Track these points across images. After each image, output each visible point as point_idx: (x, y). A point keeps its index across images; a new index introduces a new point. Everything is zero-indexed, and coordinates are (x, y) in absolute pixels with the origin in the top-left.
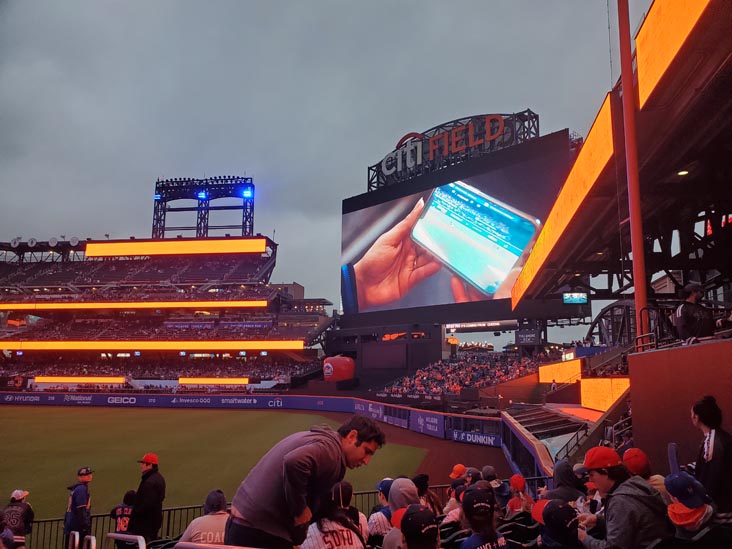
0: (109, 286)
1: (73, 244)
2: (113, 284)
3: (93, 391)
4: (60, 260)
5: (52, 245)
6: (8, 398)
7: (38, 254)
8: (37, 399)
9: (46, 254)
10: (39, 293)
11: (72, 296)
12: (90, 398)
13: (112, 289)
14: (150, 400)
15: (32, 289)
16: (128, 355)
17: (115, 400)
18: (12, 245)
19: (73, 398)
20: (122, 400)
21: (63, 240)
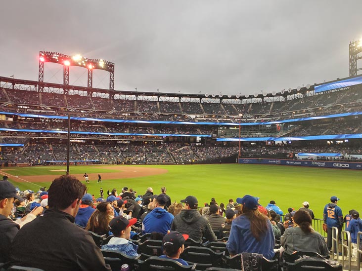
0: (328, 106)
1: (308, 88)
2: (330, 105)
3: (325, 160)
4: (302, 97)
5: (298, 90)
6: (288, 162)
7: (293, 96)
8: (300, 163)
9: (296, 95)
10: (295, 114)
11: (310, 113)
12: (324, 164)
13: (329, 107)
14: (357, 166)
15: (292, 112)
16: (342, 142)
17: (337, 165)
18: (282, 93)
19: (316, 163)
20: (341, 165)
21: (303, 87)
